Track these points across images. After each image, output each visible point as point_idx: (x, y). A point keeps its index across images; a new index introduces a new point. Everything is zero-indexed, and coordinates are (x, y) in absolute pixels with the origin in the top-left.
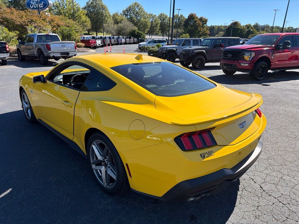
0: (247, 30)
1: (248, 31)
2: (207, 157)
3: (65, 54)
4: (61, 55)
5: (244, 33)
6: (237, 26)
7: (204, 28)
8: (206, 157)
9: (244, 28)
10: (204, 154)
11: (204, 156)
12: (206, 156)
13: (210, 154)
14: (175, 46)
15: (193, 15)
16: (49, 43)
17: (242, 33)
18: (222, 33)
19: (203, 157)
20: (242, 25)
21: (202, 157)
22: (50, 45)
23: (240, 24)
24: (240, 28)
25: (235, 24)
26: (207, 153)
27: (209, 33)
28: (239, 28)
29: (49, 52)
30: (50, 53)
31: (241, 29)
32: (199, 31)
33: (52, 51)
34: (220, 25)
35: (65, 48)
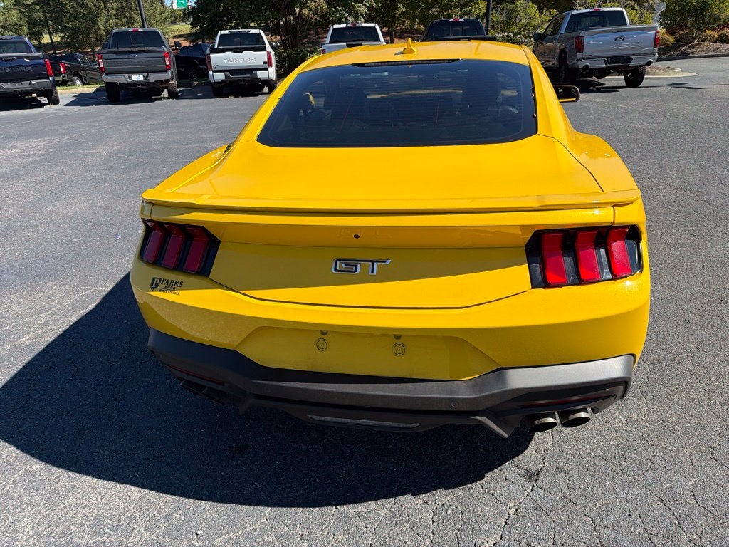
2: (160, 291)
3: (619, 63)
4: (606, 64)
8: (158, 288)
10: (160, 280)
11: (157, 286)
12: (161, 286)
13: (172, 286)
16: (582, 34)
19: (154, 286)
21: (152, 284)
22: (583, 37)
26: (167, 283)
29: (579, 55)
30: (580, 59)
33: (584, 53)
35: (623, 45)
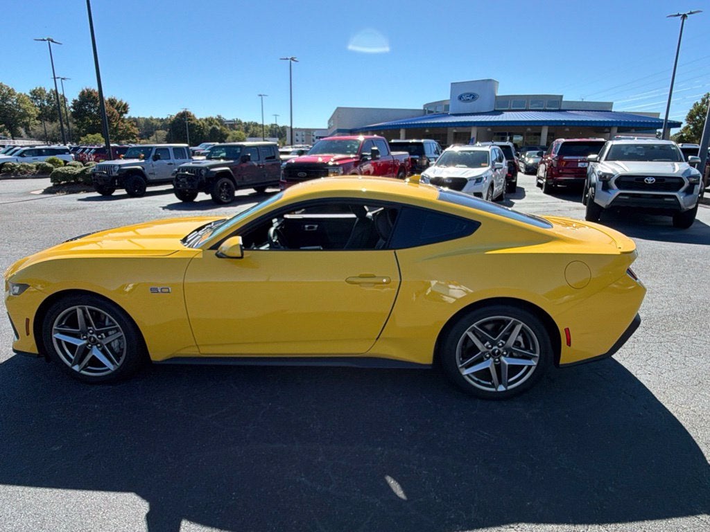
0: (210, 128)
1: (211, 130)
5: (205, 133)
6: (189, 120)
7: (124, 123)
9: (203, 124)
14: (136, 161)
15: (91, 93)
17: (202, 133)
18: (163, 133)
20: (198, 118)
23: (194, 116)
24: (196, 123)
25: (184, 116)
27: (138, 133)
28: (194, 124)
31: (198, 126)
32: (116, 129)
34: (148, 117)
